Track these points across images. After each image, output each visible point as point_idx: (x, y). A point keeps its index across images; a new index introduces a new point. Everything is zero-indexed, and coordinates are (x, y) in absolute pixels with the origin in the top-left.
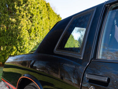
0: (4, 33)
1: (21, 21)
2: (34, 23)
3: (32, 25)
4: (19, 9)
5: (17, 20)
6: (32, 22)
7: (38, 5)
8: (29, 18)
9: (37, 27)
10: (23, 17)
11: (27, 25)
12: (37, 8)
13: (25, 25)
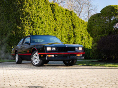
0: (13, 37)
1: (24, 27)
2: (35, 27)
3: (34, 30)
4: (23, 20)
5: (22, 27)
6: (33, 27)
7: (39, 13)
8: (31, 24)
9: (38, 31)
10: (26, 25)
11: (29, 30)
12: (38, 16)
13: (27, 31)
